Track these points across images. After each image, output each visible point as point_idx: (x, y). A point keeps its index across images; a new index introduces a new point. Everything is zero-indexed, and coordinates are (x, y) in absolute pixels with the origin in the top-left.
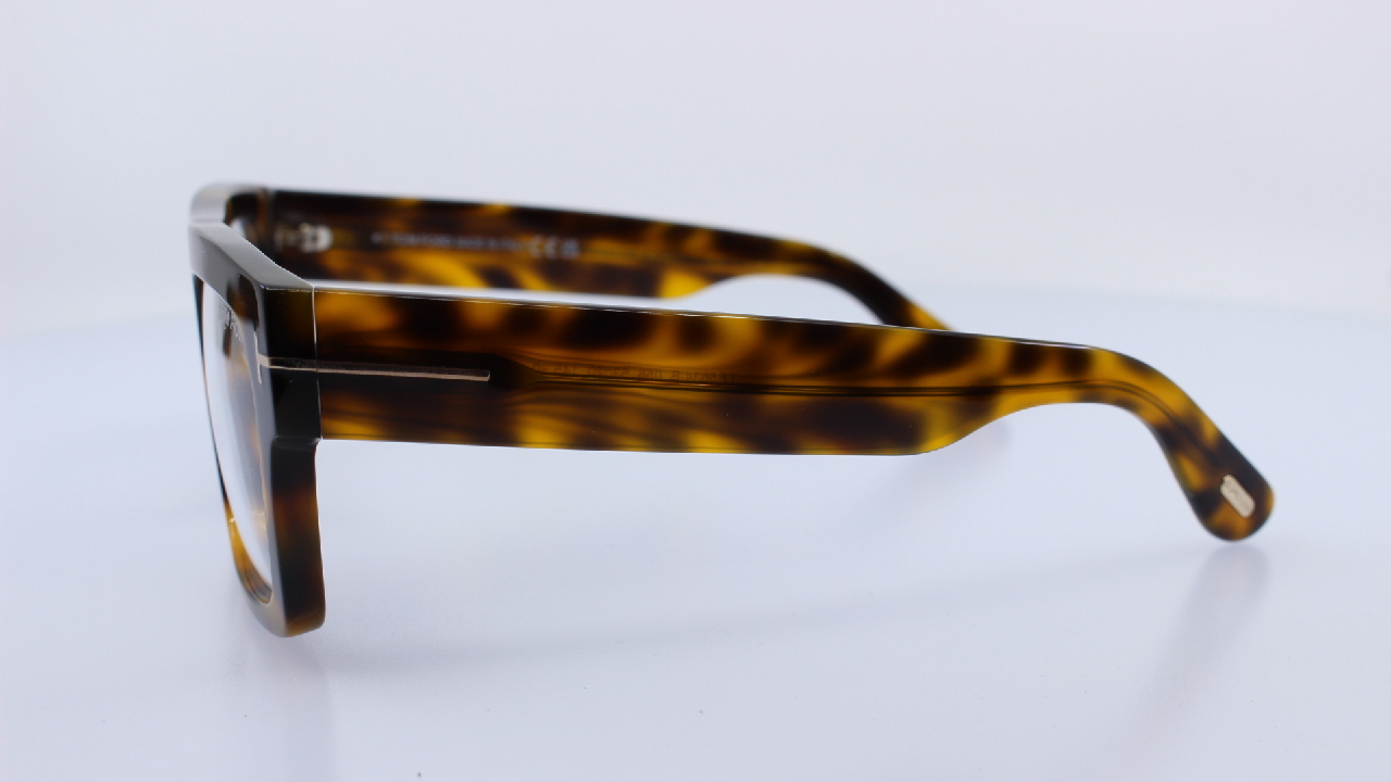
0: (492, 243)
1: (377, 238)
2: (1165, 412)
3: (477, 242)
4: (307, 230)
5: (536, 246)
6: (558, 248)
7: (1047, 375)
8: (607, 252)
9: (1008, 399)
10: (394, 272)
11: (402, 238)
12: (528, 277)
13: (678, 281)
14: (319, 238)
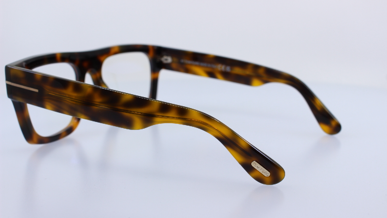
0: (209, 65)
1: (182, 61)
2: (224, 137)
3: (205, 64)
4: (165, 57)
5: (221, 67)
6: (225, 68)
7: (172, 114)
8: (237, 71)
9: (158, 119)
10: (187, 71)
11: (188, 62)
12: (219, 75)
13: (256, 82)
14: (168, 59)
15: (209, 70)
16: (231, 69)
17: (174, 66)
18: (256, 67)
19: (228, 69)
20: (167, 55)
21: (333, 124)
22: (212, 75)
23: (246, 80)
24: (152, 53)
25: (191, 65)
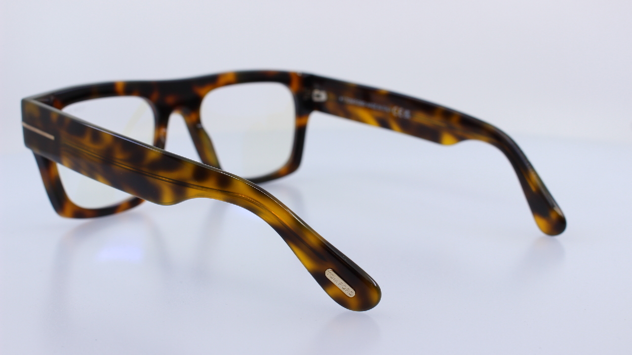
0: (380, 107)
1: (342, 99)
2: (284, 226)
3: (374, 106)
4: (316, 92)
5: (397, 111)
6: (402, 113)
10: (347, 114)
11: (350, 101)
12: (394, 125)
13: (447, 138)
14: (321, 96)
15: (379, 115)
16: (412, 114)
17: (331, 106)
18: (447, 113)
19: (407, 114)
20: (321, 89)
21: (553, 216)
22: (384, 124)
23: (433, 135)
24: (295, 84)
25: (356, 106)
